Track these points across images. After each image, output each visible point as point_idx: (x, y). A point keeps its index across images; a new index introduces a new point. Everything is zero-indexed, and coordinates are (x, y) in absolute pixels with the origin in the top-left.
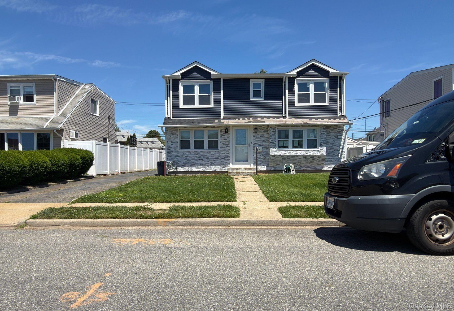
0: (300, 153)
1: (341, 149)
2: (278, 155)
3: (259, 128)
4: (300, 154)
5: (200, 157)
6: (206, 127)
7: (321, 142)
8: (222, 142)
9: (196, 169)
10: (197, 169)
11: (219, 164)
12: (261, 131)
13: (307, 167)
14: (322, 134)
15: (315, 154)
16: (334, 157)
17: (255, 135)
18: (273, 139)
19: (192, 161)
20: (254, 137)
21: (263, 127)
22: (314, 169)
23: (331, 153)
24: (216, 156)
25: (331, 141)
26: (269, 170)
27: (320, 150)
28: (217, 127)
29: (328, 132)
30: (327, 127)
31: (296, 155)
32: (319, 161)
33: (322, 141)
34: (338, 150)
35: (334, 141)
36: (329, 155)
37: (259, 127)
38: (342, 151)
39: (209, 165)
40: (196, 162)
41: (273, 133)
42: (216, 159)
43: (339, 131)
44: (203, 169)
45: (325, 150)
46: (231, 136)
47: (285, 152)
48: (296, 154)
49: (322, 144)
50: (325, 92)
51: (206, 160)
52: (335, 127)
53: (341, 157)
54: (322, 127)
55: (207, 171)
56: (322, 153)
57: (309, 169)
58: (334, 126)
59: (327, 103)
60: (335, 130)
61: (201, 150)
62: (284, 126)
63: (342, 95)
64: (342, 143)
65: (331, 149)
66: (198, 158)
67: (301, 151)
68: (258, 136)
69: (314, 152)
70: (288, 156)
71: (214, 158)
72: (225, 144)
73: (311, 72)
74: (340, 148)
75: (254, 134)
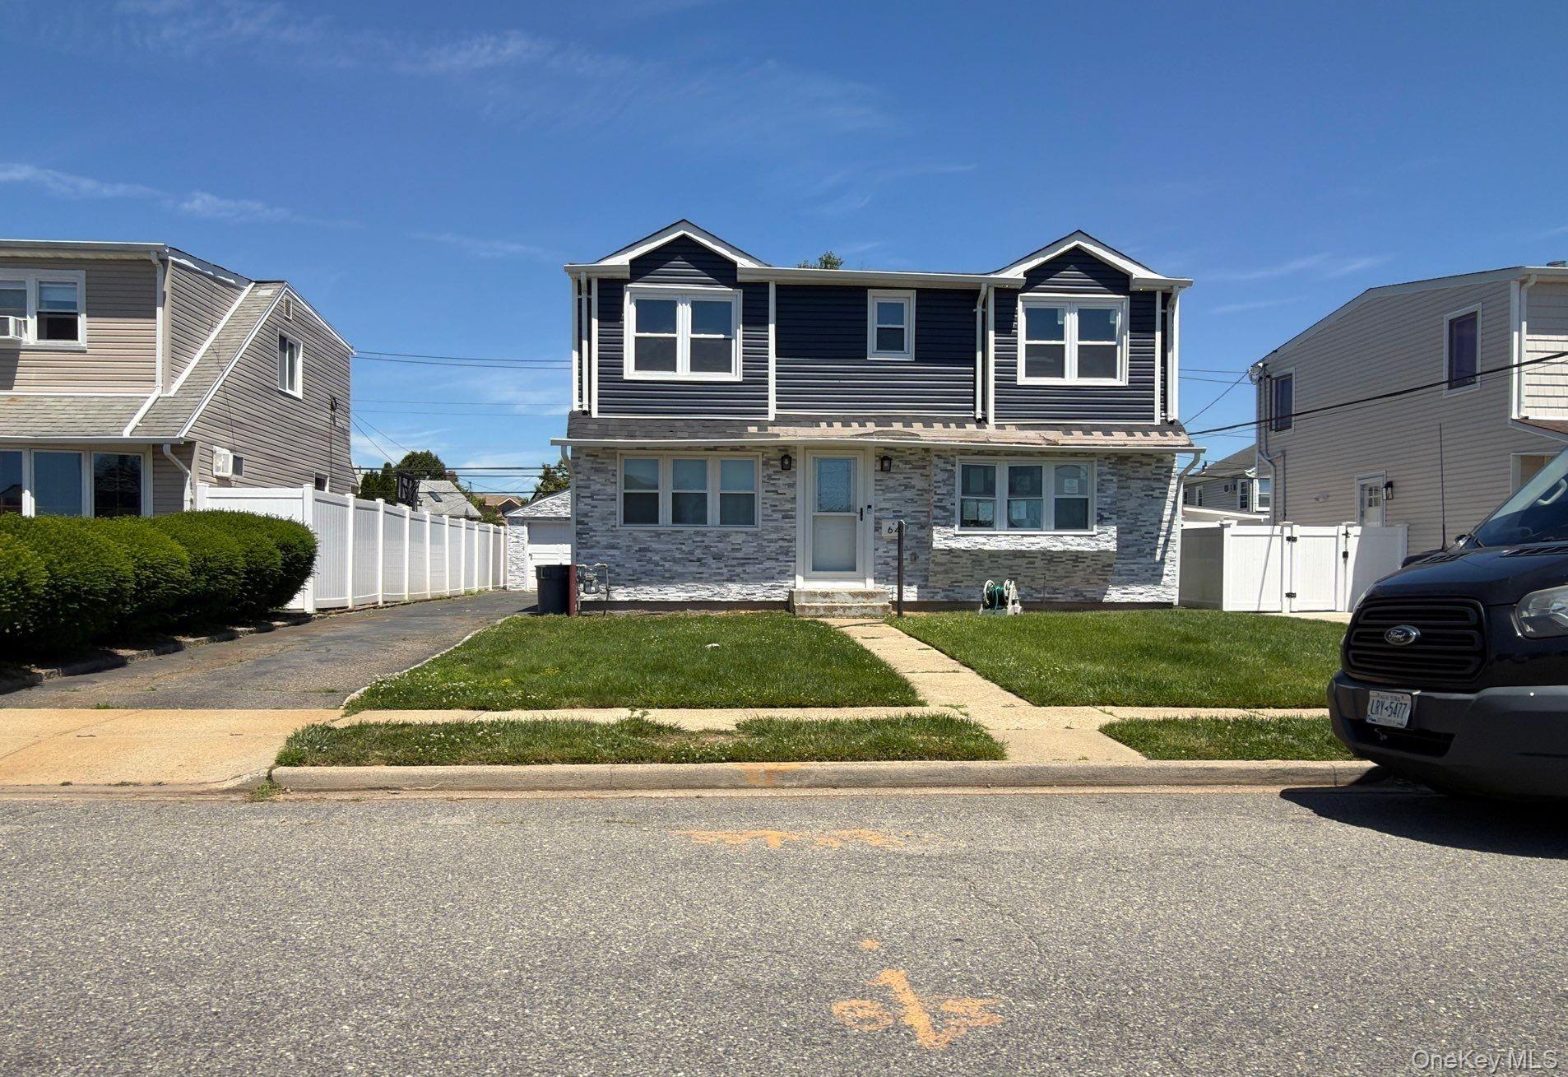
0: (1033, 544)
1: (1165, 533)
2: (960, 550)
3: (897, 457)
4: (1033, 548)
5: (691, 553)
6: (715, 449)
7: (1101, 509)
8: (770, 502)
9: (678, 594)
10: (681, 594)
11: (757, 576)
12: (901, 465)
13: (1055, 590)
14: (1103, 480)
15: (1080, 549)
16: (1143, 560)
17: (881, 480)
18: (944, 494)
19: (663, 566)
20: (878, 487)
21: (908, 452)
22: (1076, 599)
23: (1133, 546)
24: (748, 550)
25: (1130, 505)
26: (925, 600)
27: (1099, 533)
28: (750, 451)
29: (1121, 475)
30: (1121, 458)
31: (1021, 551)
32: (1094, 571)
33: (1103, 507)
34: (1155, 535)
35: (1141, 505)
36: (1126, 551)
37: (896, 454)
38: (1167, 541)
39: (724, 580)
40: (679, 568)
41: (945, 476)
42: (747, 561)
43: (1155, 474)
44: (703, 593)
45: (1115, 535)
46: (799, 479)
47: (984, 540)
48: (1019, 548)
49: (1106, 515)
50: (1114, 343)
51: (714, 564)
52: (1145, 460)
53: (1162, 559)
54: (1106, 458)
55: (716, 599)
56: (1103, 546)
57: (1061, 598)
58: (1143, 455)
59: (1121, 380)
60: (1144, 471)
61: (695, 529)
62: (980, 452)
63: (1170, 355)
64: (1168, 512)
65: (1131, 532)
66: (684, 556)
67: (1034, 536)
68: (891, 483)
69: (1078, 540)
70: (994, 555)
71: (739, 555)
72: (779, 508)
73: (1071, 274)
74: (1159, 529)
75: (880, 476)
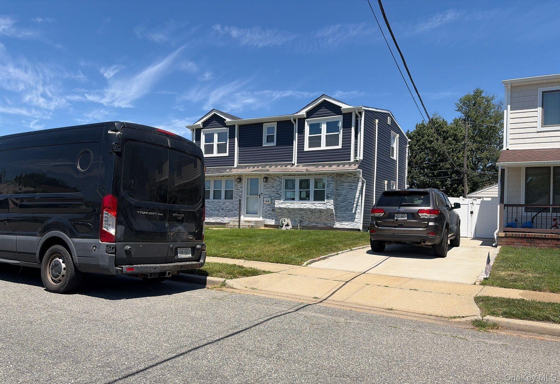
1: (356, 202)
6: (223, 176)
8: (236, 193)
12: (271, 180)
14: (329, 183)
15: (320, 208)
16: (347, 212)
18: (279, 189)
20: (265, 187)
22: (324, 226)
23: (344, 207)
24: (230, 207)
25: (344, 192)
26: (277, 224)
27: (327, 202)
28: (232, 177)
31: (301, 208)
33: (329, 193)
34: (352, 203)
37: (270, 176)
38: (357, 205)
39: (224, 216)
41: (279, 183)
43: (353, 180)
44: (219, 220)
45: (333, 203)
46: (243, 185)
49: (330, 196)
50: (338, 133)
51: (222, 211)
52: (349, 175)
53: (355, 212)
54: (330, 175)
56: (328, 207)
59: (340, 147)
62: (290, 175)
63: (359, 135)
64: (357, 194)
65: (344, 202)
69: (320, 205)
71: (228, 209)
72: (238, 194)
